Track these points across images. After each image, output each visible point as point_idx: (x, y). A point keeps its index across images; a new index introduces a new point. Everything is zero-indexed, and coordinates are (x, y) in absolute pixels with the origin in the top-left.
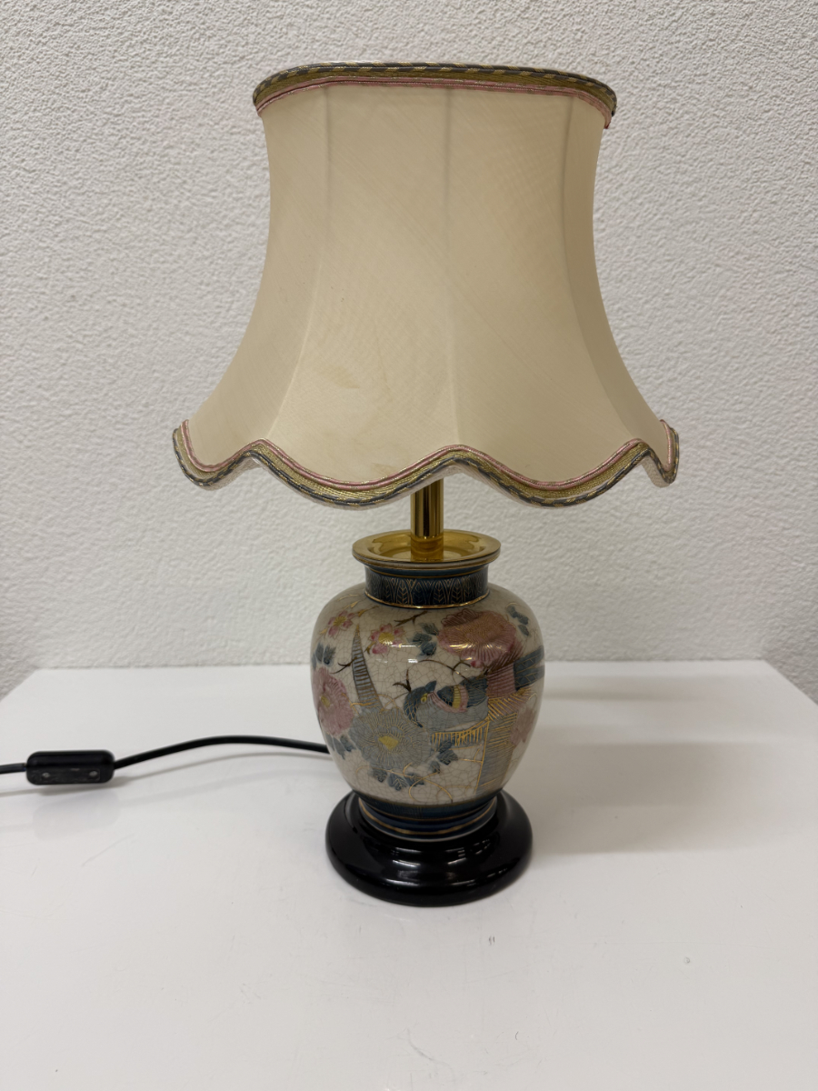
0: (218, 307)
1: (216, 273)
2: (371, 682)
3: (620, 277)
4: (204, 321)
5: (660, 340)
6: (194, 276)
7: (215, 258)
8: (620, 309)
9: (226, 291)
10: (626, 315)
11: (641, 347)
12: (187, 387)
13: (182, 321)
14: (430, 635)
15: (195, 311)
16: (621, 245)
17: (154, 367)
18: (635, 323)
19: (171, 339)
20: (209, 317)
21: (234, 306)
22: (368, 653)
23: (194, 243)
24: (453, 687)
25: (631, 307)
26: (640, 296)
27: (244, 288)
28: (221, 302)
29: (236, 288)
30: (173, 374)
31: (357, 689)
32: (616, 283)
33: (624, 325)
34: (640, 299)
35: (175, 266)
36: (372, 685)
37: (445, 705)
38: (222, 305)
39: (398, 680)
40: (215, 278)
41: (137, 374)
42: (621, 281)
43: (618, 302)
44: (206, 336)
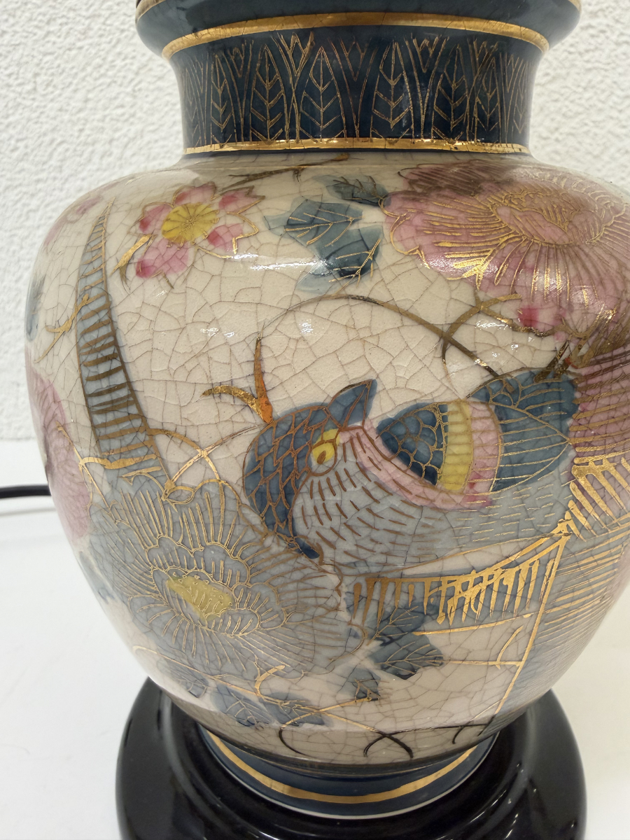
2: (128, 383)
14: (355, 206)
22: (124, 277)
24: (442, 408)
31: (91, 411)
36: (133, 398)
37: (407, 479)
39: (221, 376)
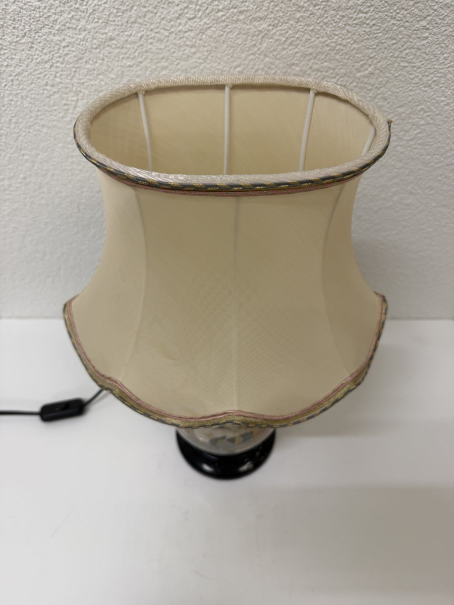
0: (65, 105)
1: (58, 75)
3: (430, 82)
4: (56, 116)
5: (449, 136)
6: (39, 78)
7: (54, 61)
8: (422, 109)
9: (70, 91)
10: (425, 115)
11: (431, 140)
12: (53, 165)
13: (37, 116)
15: (46, 108)
16: (439, 53)
17: (23, 152)
18: (431, 121)
19: (31, 131)
20: (59, 113)
21: (79, 104)
23: (32, 47)
25: (433, 108)
26: (443, 99)
27: (86, 88)
28: (67, 100)
29: (79, 89)
30: (40, 157)
32: (425, 87)
33: (422, 122)
34: (442, 101)
35: (18, 70)
38: (69, 103)
40: (58, 80)
41: (10, 157)
42: (429, 86)
43: (422, 104)
44: (60, 128)
